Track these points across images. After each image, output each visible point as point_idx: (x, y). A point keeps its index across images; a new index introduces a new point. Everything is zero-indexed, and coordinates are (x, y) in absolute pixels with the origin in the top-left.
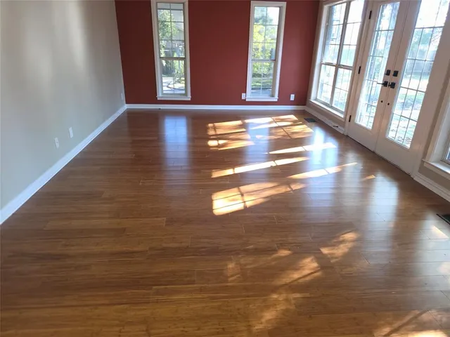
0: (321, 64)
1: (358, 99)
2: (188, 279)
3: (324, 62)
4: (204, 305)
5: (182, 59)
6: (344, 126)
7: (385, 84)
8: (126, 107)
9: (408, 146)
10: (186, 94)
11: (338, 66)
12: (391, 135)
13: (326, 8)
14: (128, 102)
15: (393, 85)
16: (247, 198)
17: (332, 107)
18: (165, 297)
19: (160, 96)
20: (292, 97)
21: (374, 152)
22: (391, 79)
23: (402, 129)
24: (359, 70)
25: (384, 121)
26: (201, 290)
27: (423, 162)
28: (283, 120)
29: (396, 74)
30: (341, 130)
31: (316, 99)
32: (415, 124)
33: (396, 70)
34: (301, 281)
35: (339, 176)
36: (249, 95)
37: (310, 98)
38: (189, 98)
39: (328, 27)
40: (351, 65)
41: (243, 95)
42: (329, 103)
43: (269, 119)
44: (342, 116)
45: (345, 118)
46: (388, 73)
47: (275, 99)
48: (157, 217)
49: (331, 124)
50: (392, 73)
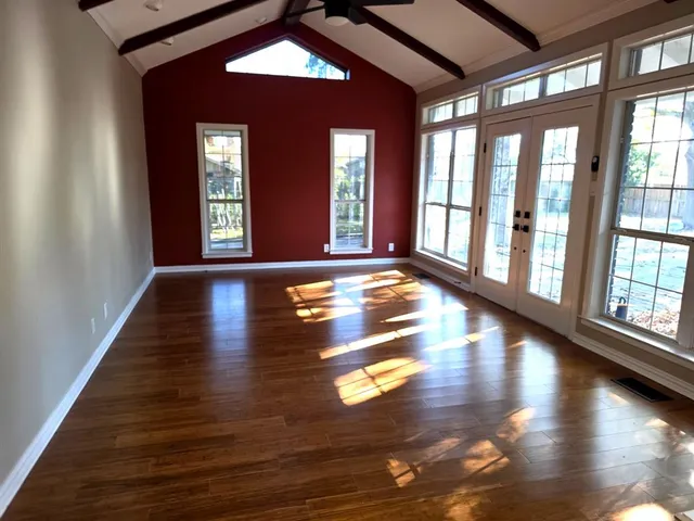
0: (425, 204)
1: (484, 246)
2: (348, 485)
3: (429, 201)
4: (381, 513)
5: (238, 201)
6: (468, 282)
7: (516, 227)
8: (155, 270)
9: (558, 301)
10: (245, 249)
11: (449, 206)
12: (533, 289)
13: (424, 138)
14: (157, 264)
15: (526, 229)
16: (379, 381)
17: (447, 258)
18: (327, 511)
19: (206, 252)
20: (391, 247)
21: (514, 313)
22: (523, 222)
23: (547, 280)
24: (479, 211)
25: (522, 273)
26: (370, 497)
27: (579, 319)
28: (386, 278)
29: (527, 215)
30: (464, 286)
31: (423, 249)
32: (562, 273)
33: (527, 210)
34: (485, 471)
35: (472, 347)
36: (333, 247)
37: (415, 247)
38: (249, 253)
39: (429, 160)
40: (469, 205)
41: (326, 246)
42: (442, 252)
43: (368, 277)
44: (465, 269)
45: (469, 271)
46: (517, 214)
47: (369, 250)
48: (270, 416)
49: (452, 280)
50: (522, 214)
